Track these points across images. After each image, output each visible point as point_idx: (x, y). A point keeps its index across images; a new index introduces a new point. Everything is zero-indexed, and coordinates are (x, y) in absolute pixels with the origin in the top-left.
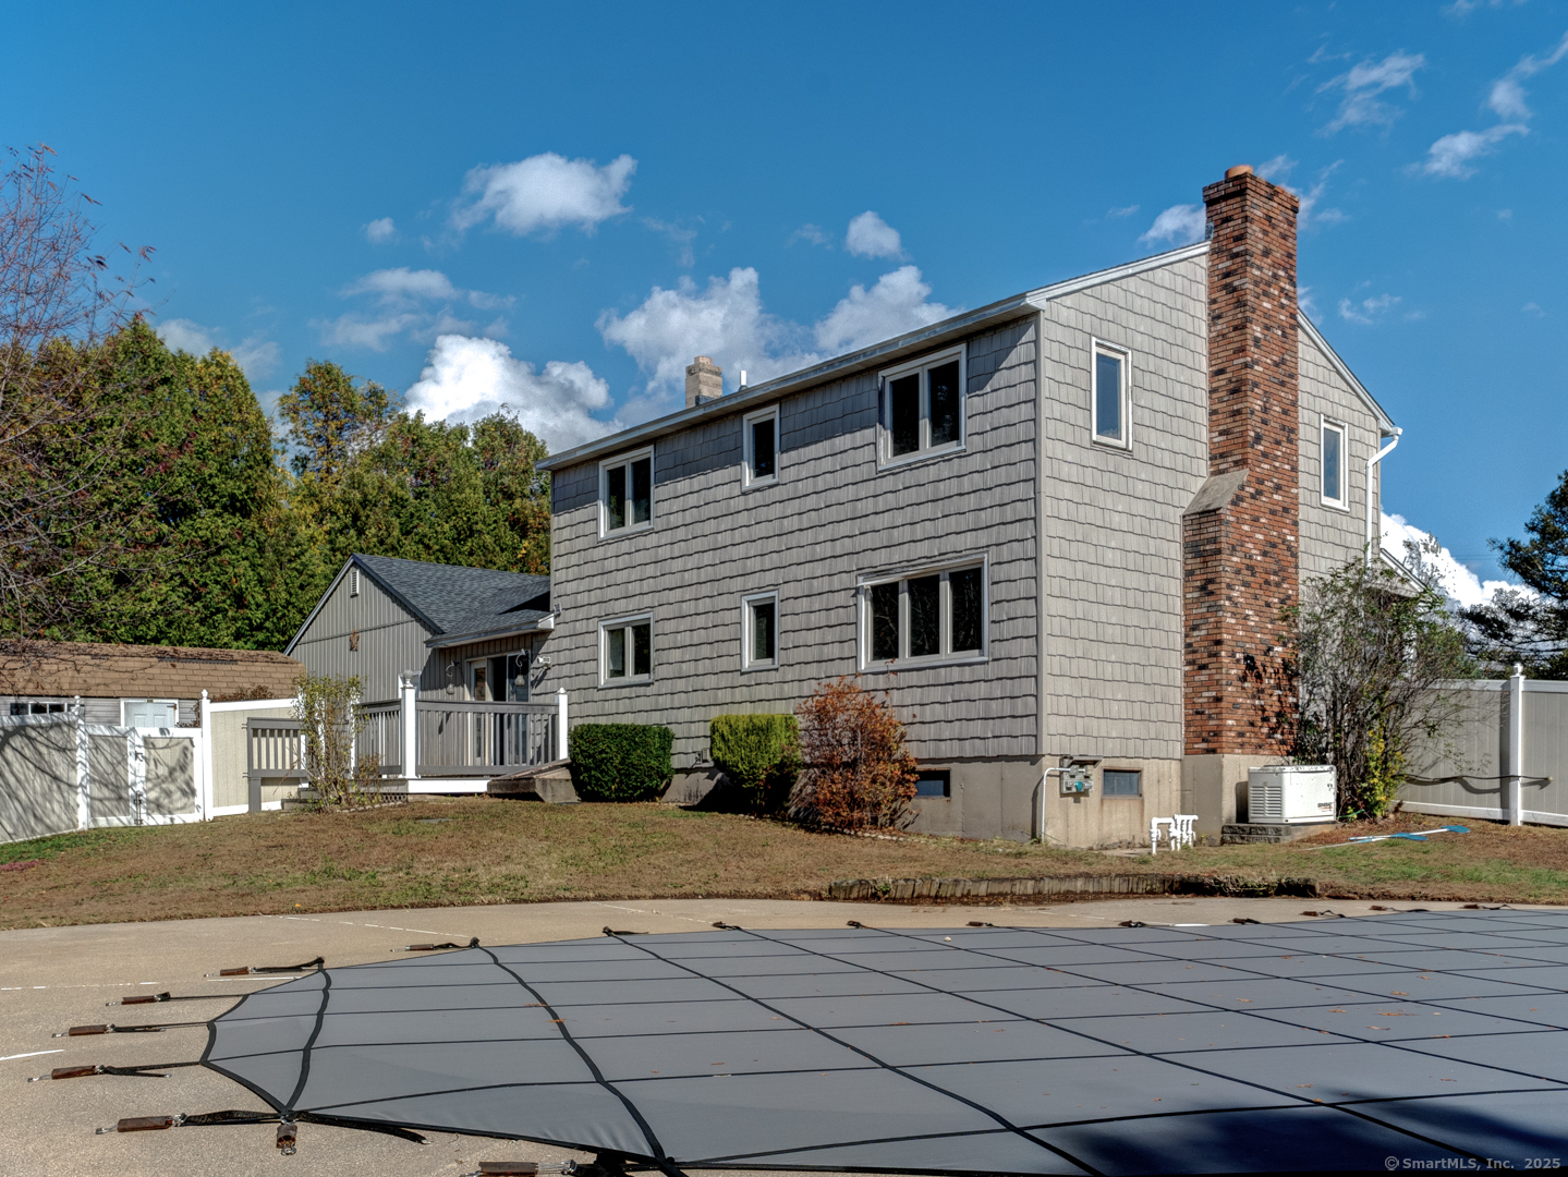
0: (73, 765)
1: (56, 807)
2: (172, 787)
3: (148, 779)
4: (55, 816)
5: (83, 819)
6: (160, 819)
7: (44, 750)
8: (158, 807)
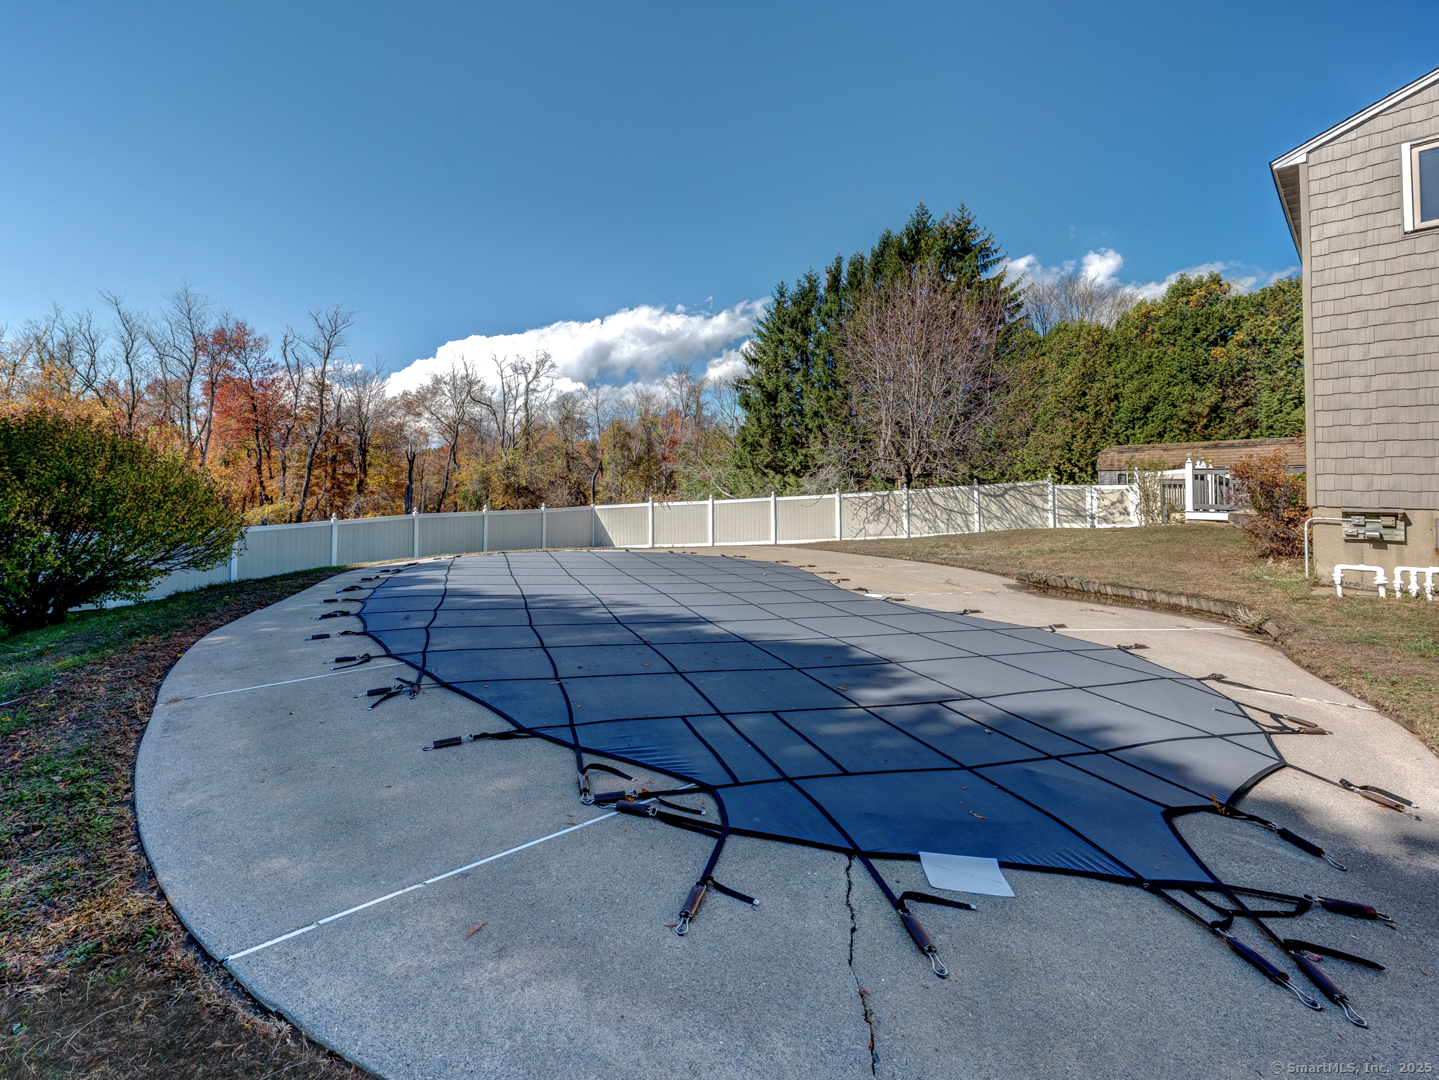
0: (1046, 501)
1: (1035, 518)
2: (1115, 511)
3: (1098, 507)
4: (1035, 520)
5: (1050, 524)
6: (1105, 526)
7: (1028, 496)
8: (1105, 520)
